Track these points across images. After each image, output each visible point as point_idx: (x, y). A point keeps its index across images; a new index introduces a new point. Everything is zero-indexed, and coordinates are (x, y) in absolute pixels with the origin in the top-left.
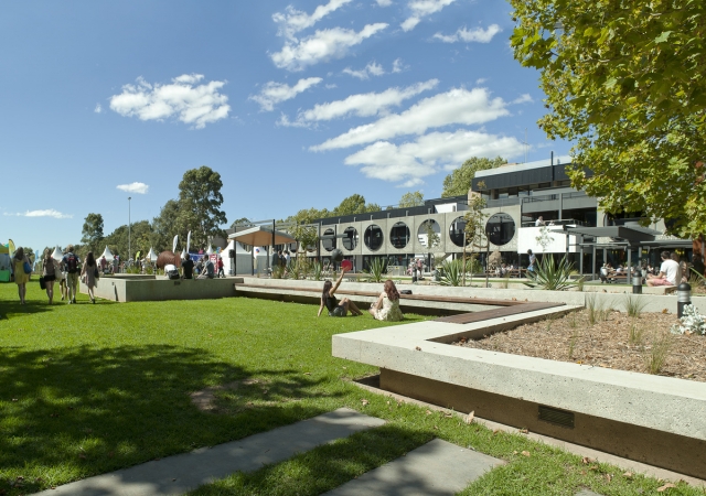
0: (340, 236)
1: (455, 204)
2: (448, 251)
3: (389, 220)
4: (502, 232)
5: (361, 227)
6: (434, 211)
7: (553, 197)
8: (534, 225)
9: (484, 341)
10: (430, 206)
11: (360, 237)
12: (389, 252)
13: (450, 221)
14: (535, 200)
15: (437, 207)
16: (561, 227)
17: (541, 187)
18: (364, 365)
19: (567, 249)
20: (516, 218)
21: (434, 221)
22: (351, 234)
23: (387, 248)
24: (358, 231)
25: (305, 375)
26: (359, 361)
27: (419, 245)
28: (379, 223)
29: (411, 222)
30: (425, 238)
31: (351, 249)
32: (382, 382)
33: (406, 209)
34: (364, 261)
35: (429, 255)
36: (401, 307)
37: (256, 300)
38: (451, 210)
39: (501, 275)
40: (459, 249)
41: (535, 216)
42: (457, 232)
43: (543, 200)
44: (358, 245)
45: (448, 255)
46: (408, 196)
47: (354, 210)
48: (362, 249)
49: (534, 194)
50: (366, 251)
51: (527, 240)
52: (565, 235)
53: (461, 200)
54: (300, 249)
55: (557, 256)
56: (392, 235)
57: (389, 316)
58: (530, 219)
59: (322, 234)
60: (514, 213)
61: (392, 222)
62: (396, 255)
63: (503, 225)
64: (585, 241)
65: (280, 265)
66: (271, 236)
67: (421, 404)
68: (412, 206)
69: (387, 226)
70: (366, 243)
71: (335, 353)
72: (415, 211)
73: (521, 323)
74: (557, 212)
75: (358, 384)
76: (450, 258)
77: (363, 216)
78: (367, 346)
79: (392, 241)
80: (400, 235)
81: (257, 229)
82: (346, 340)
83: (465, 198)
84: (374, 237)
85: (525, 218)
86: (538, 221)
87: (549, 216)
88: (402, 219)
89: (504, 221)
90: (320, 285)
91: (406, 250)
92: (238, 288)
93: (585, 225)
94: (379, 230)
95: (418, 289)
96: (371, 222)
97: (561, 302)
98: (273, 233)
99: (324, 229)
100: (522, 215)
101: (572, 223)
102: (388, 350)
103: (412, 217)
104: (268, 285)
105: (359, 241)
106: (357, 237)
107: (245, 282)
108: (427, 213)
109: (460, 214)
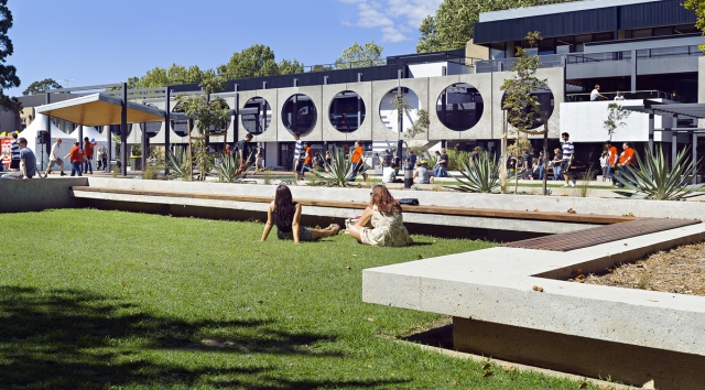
1: (445, 64)
2: (434, 137)
3: (326, 86)
4: (534, 108)
5: (276, 98)
6: (407, 74)
7: (618, 56)
8: (587, 99)
10: (398, 66)
11: (275, 113)
12: (326, 139)
13: (437, 91)
14: (586, 59)
15: (412, 68)
16: (640, 102)
17: (596, 39)
19: (651, 136)
20: (557, 88)
22: (259, 106)
23: (324, 130)
24: (271, 104)
27: (382, 126)
28: (309, 92)
29: (362, 90)
30: (391, 115)
31: (257, 132)
33: (357, 70)
34: (280, 151)
35: (401, 143)
38: (440, 73)
40: (453, 135)
41: (588, 84)
42: (449, 107)
43: (601, 60)
44: (271, 126)
45: (432, 143)
46: (356, 50)
48: (275, 131)
49: (588, 50)
50: (286, 135)
51: (579, 121)
52: (646, 116)
53: (455, 59)
56: (332, 110)
57: (388, 239)
58: (579, 90)
60: (552, 78)
61: (332, 91)
62: (339, 143)
64: (680, 123)
68: (367, 65)
69: (323, 97)
70: (286, 122)
72: (372, 74)
74: (628, 78)
77: (277, 80)
79: (332, 120)
80: (347, 111)
83: (461, 53)
84: (299, 115)
85: (571, 87)
86: (595, 93)
87: (611, 87)
88: (351, 86)
91: (359, 134)
92: (78, 194)
93: (676, 100)
94: (309, 103)
96: (295, 90)
100: (566, 82)
101: (655, 96)
103: (368, 83)
104: (138, 189)
105: (273, 119)
106: (268, 112)
107: (92, 185)
108: (395, 77)
109: (454, 79)
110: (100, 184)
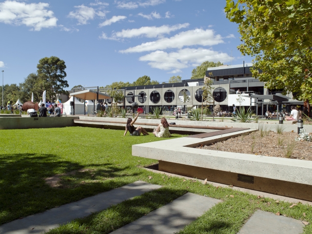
0: (136, 96)
1: (198, 82)
2: (194, 104)
3: (163, 88)
4: (220, 96)
5: (148, 92)
6: (187, 85)
7: (244, 81)
8: (235, 93)
9: (212, 146)
10: (185, 83)
11: (148, 96)
12: (163, 105)
13: (195, 90)
14: (236, 82)
15: (189, 83)
16: (248, 95)
17: (239, 76)
18: (150, 159)
19: (251, 104)
20: (227, 90)
21: (187, 90)
22: (142, 95)
23: (162, 102)
24: (147, 94)
25: (117, 166)
26: (147, 157)
27: (179, 101)
28: (158, 90)
29: (174, 90)
30: (182, 98)
31: (143, 103)
32: (160, 167)
33: (172, 84)
34: (150, 109)
35: (185, 106)
36: (170, 131)
37: (87, 128)
38: (196, 85)
39: (220, 116)
40: (200, 104)
41: (236, 89)
42: (199, 95)
43: (240, 82)
44: (147, 101)
45: (194, 106)
46: (174, 78)
47: (144, 83)
48: (149, 102)
49: (236, 79)
50: (151, 103)
51: (232, 100)
52: (250, 98)
53: (201, 81)
54: (114, 102)
55: (246, 108)
56: (165, 96)
57: (163, 135)
58: (234, 90)
59: (126, 95)
60: (226, 87)
61: (165, 90)
62: (167, 106)
63: (221, 93)
64: (259, 101)
65: (101, 110)
66: (96, 95)
67: (180, 177)
68: (176, 82)
69: (162, 92)
70: (151, 100)
71: (134, 154)
72: (177, 85)
73: (230, 137)
74: (246, 88)
75: (147, 169)
76: (195, 108)
77: (150, 86)
78: (152, 150)
79: (165, 99)
80: (169, 96)
81: (88, 91)
82: (140, 147)
83: (203, 80)
84: (155, 97)
85: (231, 90)
86: (237, 92)
87: (242, 90)
88: (170, 89)
89: (221, 91)
90: (125, 120)
91: (172, 103)
92: (76, 122)
93: (258, 94)
94: (158, 94)
95: (179, 122)
96: (154, 89)
97: (248, 127)
98: (98, 93)
99: (127, 92)
100: (230, 88)
101: (253, 93)
102: (163, 151)
103: (176, 88)
104: (94, 120)
105: (147, 98)
106: (146, 96)
107: (80, 119)
108: (183, 86)
109: (200, 87)
110: (83, 119)
